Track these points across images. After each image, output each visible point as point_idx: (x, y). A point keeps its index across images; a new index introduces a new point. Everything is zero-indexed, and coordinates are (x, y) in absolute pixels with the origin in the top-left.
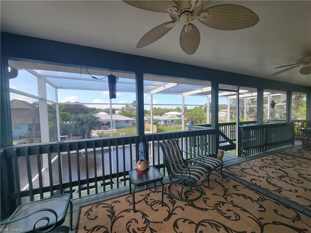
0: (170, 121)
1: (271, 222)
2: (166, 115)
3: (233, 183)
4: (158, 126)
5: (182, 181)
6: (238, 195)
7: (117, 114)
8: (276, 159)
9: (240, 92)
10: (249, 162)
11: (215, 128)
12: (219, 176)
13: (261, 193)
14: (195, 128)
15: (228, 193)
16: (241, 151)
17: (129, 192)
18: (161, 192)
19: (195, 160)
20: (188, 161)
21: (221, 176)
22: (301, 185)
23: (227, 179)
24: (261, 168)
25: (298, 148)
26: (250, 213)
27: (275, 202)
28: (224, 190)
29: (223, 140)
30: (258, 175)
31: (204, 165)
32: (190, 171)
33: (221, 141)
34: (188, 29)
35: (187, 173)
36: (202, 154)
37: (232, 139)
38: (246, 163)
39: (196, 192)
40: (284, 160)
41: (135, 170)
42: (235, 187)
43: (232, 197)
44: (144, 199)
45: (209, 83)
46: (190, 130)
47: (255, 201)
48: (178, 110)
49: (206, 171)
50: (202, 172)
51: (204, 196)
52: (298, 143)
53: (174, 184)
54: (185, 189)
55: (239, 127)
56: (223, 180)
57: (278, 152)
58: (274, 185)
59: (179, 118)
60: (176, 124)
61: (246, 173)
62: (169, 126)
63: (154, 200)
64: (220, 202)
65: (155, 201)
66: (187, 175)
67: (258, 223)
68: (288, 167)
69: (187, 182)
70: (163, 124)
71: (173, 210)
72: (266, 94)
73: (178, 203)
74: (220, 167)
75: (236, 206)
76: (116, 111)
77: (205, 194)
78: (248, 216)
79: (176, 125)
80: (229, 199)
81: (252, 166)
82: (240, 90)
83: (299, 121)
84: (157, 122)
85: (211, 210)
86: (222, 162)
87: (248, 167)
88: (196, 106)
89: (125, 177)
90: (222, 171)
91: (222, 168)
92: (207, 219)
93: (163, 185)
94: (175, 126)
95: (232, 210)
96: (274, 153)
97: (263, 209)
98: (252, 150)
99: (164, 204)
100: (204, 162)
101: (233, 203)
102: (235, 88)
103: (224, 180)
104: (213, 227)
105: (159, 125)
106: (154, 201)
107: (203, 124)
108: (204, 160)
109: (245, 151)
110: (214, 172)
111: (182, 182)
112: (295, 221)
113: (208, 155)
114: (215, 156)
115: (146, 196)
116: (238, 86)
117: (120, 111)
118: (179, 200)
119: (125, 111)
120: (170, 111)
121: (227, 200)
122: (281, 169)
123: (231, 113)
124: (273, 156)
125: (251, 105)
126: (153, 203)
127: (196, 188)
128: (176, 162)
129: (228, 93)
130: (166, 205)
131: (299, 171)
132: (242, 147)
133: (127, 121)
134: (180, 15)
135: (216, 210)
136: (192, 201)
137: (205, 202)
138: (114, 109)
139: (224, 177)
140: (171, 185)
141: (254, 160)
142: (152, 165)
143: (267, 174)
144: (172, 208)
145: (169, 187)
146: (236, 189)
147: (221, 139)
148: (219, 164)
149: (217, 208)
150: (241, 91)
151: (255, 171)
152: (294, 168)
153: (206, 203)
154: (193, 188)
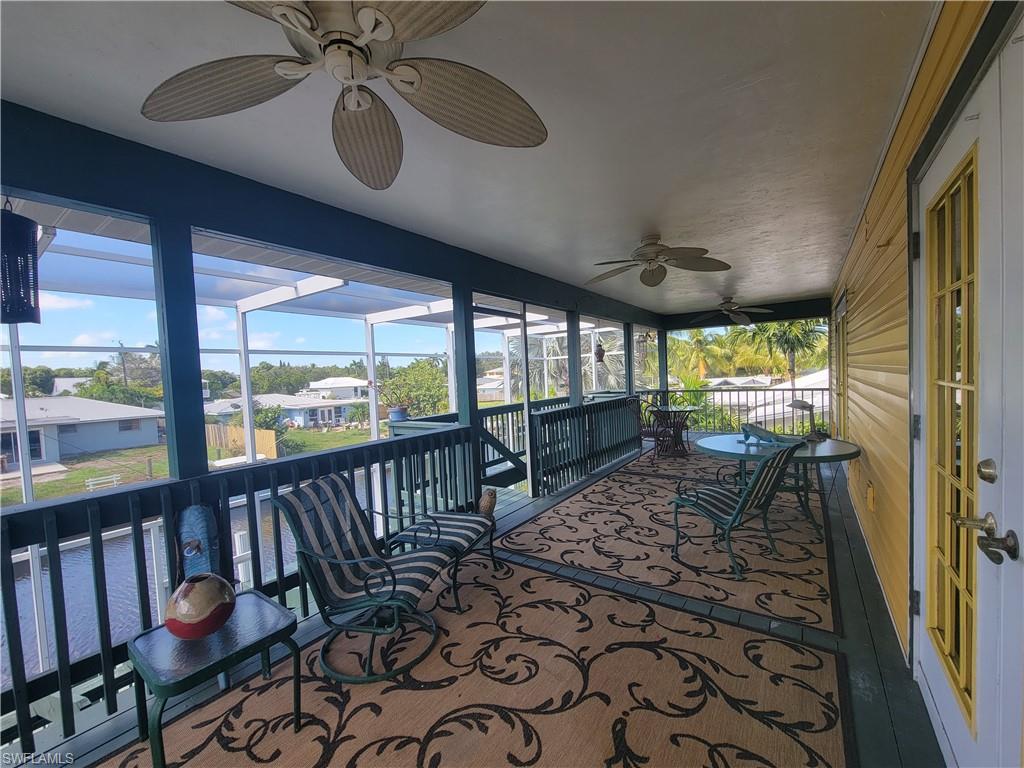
0: (330, 411)
1: (603, 650)
2: (312, 390)
3: (521, 574)
4: (279, 433)
5: (370, 613)
6: (533, 605)
7: (66, 393)
8: (611, 488)
9: (528, 320)
10: (557, 508)
11: (469, 426)
12: (485, 567)
13: (584, 583)
14: (413, 430)
15: (508, 609)
16: (539, 481)
17: (135, 734)
18: (290, 678)
19: (413, 534)
20: (391, 540)
21: (490, 564)
22: (655, 539)
23: (506, 569)
24: (583, 517)
25: (649, 454)
26: (561, 645)
27: (610, 596)
28: (498, 603)
29: (496, 457)
30: (576, 537)
31: (440, 543)
32: (393, 574)
33: (491, 459)
34: (359, 105)
35: (385, 583)
36: (436, 510)
37: (517, 451)
38: (550, 513)
39: (419, 635)
40: (627, 486)
41: (165, 629)
42: (526, 584)
43: (519, 615)
44: (218, 733)
45: (447, 287)
46: (396, 435)
47: (571, 607)
48: (358, 370)
49: (447, 558)
50: (434, 567)
51: (445, 641)
52: (648, 443)
53: (344, 633)
54: (382, 640)
55: (530, 416)
56: (496, 574)
57: (615, 471)
58: (608, 555)
59: (362, 400)
60: (351, 420)
61: (551, 539)
62: (325, 430)
63: (263, 721)
64: (490, 641)
65: (266, 724)
66: (384, 589)
67: (577, 664)
68: (633, 504)
69: (386, 613)
70: (302, 425)
71: (341, 728)
72: (585, 326)
73: (360, 695)
74: (487, 539)
75: (529, 638)
76: (57, 381)
77: (447, 633)
78: (557, 656)
79: (353, 424)
80: (512, 624)
81: (564, 518)
82: (527, 314)
83: (649, 392)
84: (276, 420)
85: (466, 674)
86: (489, 523)
87: (556, 521)
88: (419, 358)
89: (109, 676)
90: (491, 547)
91: (492, 540)
92: (455, 708)
93: (296, 651)
94: (348, 428)
95: (520, 655)
96: (607, 474)
97: (587, 624)
98: (564, 473)
99: (303, 721)
100: (439, 532)
101: (521, 633)
102: (514, 306)
103: (499, 575)
104: (470, 727)
105: (287, 427)
106: (261, 724)
107: (442, 413)
108: (438, 526)
109: (548, 479)
110: (473, 555)
111: (372, 617)
112: (647, 629)
113: (453, 511)
114: (472, 508)
115: (226, 719)
116: (522, 304)
117: (83, 380)
118: (363, 682)
119: (112, 378)
120: (330, 376)
121: (506, 631)
122: (622, 511)
123: (512, 377)
124: (606, 482)
125: (558, 355)
126: (260, 733)
127: (420, 622)
128: (349, 555)
129: (501, 321)
130: (314, 720)
131: (650, 507)
132: (541, 471)
133: (127, 425)
134: (326, 47)
135: (478, 669)
136: (406, 670)
137: (447, 657)
138: (48, 372)
139: (498, 563)
140: (330, 642)
141: (568, 501)
142: (252, 586)
143: (595, 530)
144: (337, 720)
145: (326, 650)
146: (528, 589)
147: (491, 454)
148: (482, 530)
149: (481, 663)
150: (530, 317)
151: (570, 528)
152: (643, 504)
153: (448, 661)
154: (409, 626)
